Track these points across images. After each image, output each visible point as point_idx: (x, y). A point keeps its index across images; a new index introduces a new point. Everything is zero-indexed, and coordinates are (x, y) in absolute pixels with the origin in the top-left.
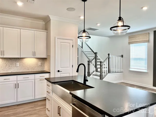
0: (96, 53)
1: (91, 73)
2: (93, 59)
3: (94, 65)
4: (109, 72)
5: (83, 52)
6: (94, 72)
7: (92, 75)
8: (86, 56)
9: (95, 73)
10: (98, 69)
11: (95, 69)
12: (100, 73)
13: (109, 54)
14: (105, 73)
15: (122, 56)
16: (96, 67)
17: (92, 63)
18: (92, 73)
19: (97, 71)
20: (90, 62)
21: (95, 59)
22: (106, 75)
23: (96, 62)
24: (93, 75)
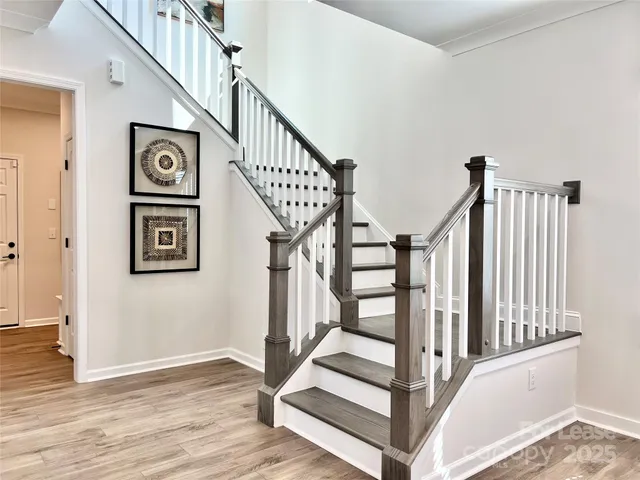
0: (340, 170)
1: (296, 347)
2: (320, 221)
3: (328, 271)
4: (477, 347)
5: (242, 170)
6: (322, 331)
7: (308, 361)
8: (264, 198)
9: (334, 343)
10: (362, 303)
11: (337, 304)
12: (392, 348)
13: (477, 167)
14: (439, 353)
15: (573, 193)
16: (340, 284)
17: (306, 253)
18: (310, 345)
19: (349, 322)
20: (294, 246)
21: (339, 225)
22: (457, 380)
23: (341, 247)
24: (315, 362)
